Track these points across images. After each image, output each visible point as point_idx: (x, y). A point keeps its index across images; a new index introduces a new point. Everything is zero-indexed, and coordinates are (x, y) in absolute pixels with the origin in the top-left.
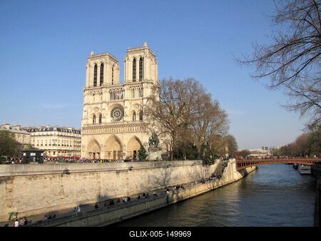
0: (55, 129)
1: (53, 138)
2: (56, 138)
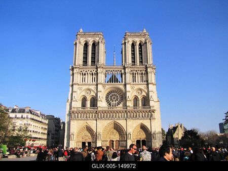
0: (27, 110)
1: (25, 121)
2: (29, 122)
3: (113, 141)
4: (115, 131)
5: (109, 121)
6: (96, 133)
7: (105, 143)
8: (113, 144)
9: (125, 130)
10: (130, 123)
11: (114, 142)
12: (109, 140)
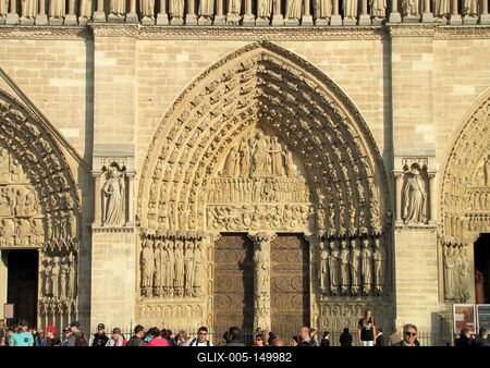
3: (250, 244)
4: (267, 147)
5: (214, 49)
6: (86, 165)
7: (176, 256)
8: (249, 269)
9: (377, 128)
10: (427, 62)
11: (264, 256)
12: (211, 232)
